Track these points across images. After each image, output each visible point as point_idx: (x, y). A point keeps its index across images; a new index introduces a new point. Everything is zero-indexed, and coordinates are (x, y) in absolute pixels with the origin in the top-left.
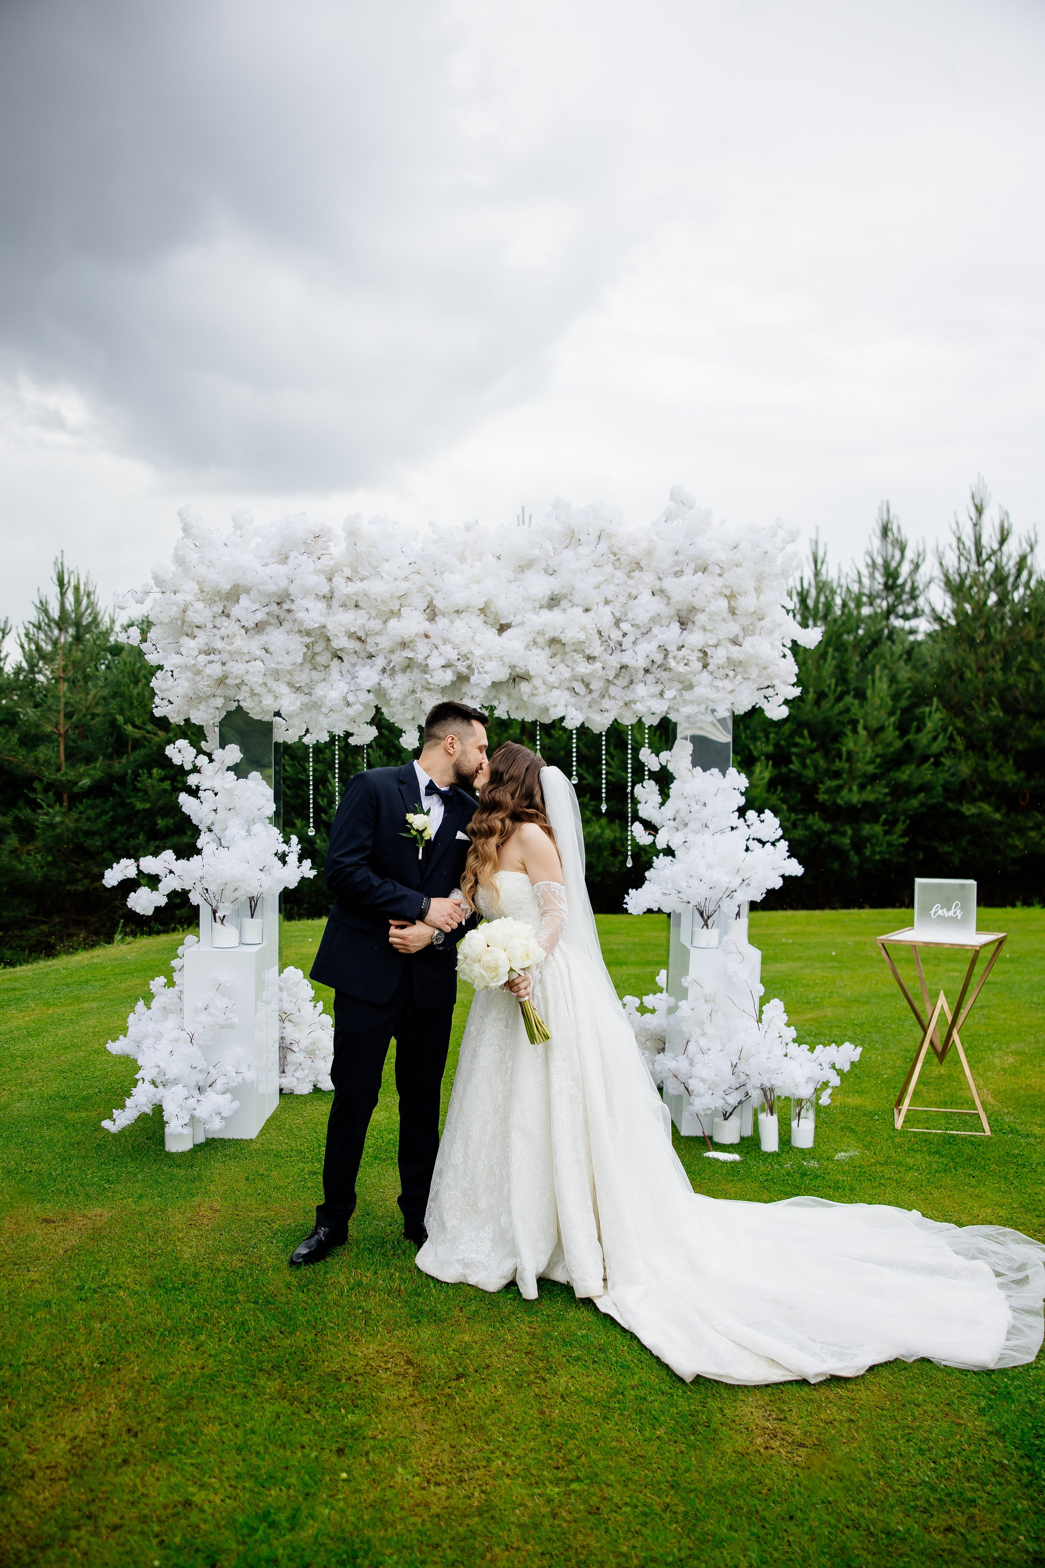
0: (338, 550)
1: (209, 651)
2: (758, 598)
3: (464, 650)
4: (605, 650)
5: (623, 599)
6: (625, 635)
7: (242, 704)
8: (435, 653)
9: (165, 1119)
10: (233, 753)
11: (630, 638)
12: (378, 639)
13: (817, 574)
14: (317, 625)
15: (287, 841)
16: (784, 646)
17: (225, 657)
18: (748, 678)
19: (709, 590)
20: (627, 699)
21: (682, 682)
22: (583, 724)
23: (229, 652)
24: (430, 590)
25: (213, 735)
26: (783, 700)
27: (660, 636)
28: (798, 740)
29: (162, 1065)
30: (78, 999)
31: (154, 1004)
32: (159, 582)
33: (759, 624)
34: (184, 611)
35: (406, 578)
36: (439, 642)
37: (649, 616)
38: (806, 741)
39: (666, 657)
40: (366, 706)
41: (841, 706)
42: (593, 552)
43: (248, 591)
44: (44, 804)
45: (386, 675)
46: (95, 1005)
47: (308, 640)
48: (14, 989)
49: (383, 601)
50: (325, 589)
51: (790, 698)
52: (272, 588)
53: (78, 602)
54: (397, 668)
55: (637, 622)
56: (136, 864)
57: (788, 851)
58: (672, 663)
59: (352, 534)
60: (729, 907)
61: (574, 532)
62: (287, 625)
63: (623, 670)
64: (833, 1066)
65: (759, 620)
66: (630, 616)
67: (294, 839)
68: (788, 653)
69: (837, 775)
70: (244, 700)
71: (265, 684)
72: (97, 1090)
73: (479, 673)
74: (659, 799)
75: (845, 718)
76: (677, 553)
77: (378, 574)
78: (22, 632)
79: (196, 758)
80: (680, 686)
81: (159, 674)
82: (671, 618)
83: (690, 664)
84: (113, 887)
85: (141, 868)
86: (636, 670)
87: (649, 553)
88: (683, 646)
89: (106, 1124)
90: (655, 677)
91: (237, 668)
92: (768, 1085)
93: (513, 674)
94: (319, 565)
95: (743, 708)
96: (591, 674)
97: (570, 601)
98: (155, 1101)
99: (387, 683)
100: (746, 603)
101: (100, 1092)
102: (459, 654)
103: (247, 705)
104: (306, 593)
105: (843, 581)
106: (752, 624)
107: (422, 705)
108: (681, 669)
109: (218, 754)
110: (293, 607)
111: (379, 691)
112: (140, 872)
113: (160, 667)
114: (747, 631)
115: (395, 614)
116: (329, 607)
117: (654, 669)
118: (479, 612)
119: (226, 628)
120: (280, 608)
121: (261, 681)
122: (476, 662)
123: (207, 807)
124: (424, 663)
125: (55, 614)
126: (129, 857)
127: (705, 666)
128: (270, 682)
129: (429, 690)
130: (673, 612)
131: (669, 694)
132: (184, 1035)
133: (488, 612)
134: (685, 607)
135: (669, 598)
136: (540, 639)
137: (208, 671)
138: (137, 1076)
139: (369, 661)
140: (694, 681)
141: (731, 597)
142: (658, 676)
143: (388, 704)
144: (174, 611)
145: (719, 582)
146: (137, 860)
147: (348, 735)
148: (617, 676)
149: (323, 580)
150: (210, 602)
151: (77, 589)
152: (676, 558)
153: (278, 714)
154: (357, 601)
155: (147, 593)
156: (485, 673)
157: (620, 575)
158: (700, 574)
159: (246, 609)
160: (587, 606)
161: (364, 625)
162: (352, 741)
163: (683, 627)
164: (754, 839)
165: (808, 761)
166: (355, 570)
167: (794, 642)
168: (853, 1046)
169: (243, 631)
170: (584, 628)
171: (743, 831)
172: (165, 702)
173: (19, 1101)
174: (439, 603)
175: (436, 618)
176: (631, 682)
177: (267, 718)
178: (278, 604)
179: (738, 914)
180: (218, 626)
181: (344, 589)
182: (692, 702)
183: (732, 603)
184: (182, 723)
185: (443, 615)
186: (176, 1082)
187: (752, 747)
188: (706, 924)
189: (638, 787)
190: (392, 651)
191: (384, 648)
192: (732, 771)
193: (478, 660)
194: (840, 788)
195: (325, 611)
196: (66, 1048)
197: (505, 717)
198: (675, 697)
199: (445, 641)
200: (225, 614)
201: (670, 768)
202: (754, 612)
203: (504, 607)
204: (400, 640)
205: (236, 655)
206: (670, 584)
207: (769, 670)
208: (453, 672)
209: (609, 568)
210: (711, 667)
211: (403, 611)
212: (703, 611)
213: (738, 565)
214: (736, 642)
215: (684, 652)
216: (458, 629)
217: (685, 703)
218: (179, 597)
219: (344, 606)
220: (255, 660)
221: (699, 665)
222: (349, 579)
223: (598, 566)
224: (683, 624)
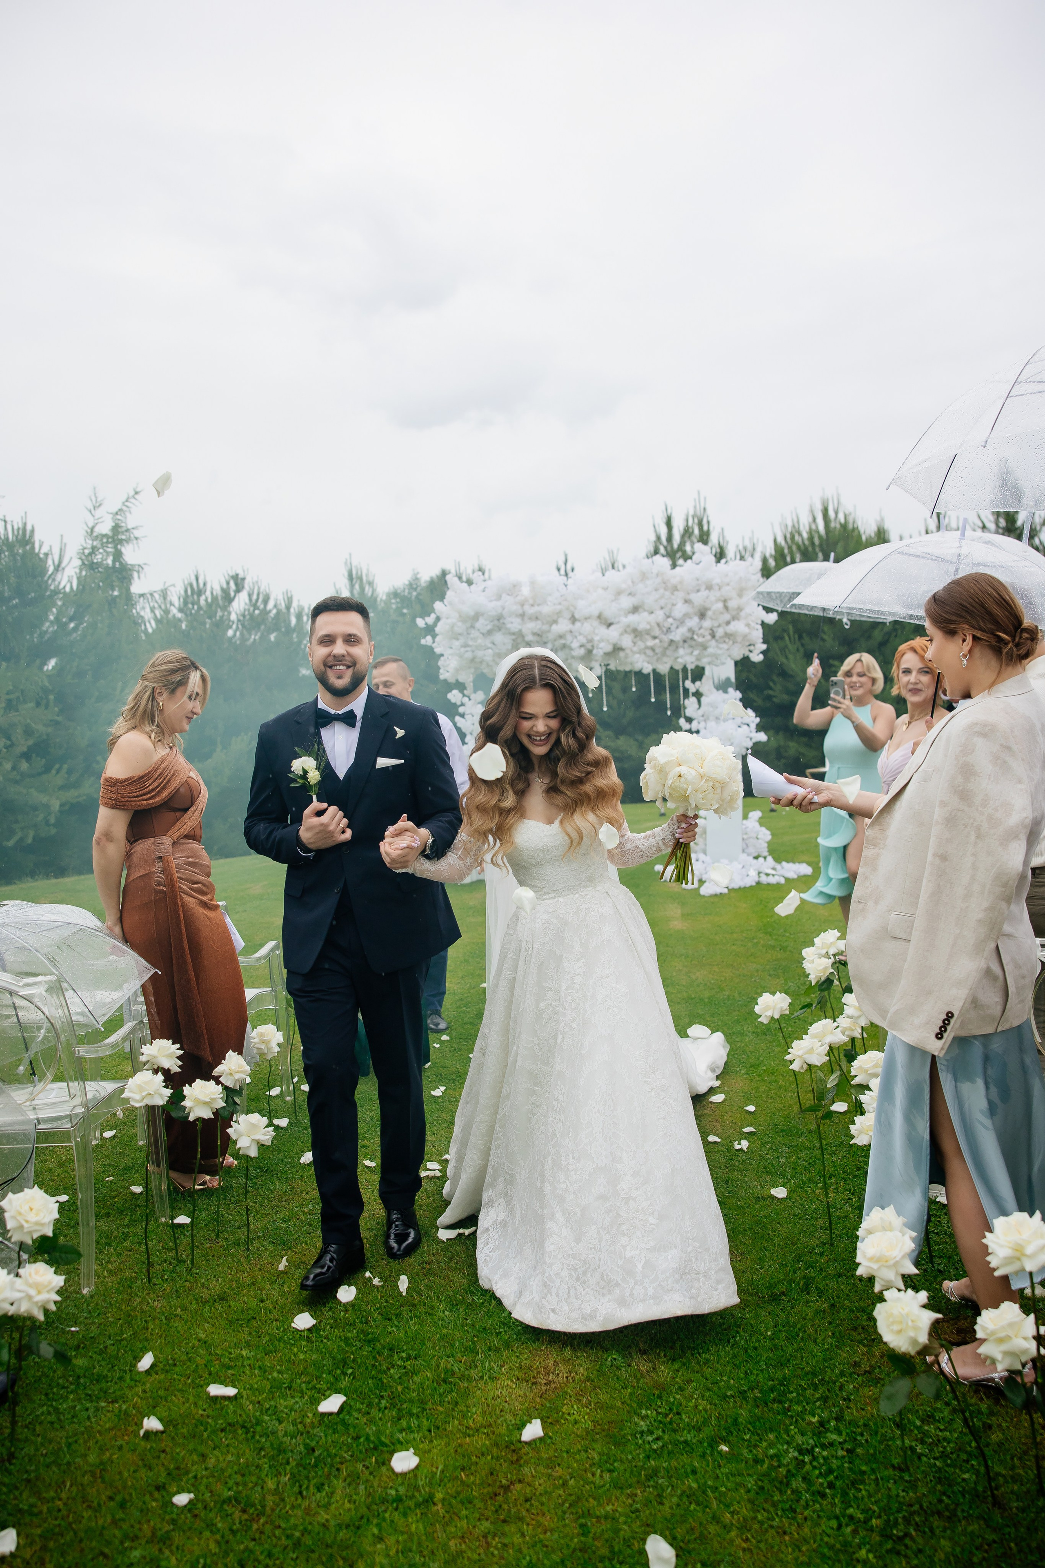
0: (526, 591)
1: (466, 645)
2: (739, 600)
3: (589, 638)
4: (662, 633)
5: (669, 606)
6: (670, 625)
8: (575, 640)
11: (674, 626)
16: (756, 624)
17: (474, 648)
18: (739, 642)
19: (713, 598)
20: (677, 656)
21: (702, 646)
22: (654, 671)
23: (476, 646)
24: (572, 608)
26: (759, 651)
27: (690, 624)
33: (741, 614)
34: (453, 627)
35: (560, 604)
36: (577, 634)
37: (683, 614)
39: (693, 634)
43: (483, 615)
47: (514, 637)
49: (549, 616)
50: (521, 612)
51: (762, 650)
52: (494, 613)
55: (677, 617)
57: (759, 728)
58: (695, 637)
59: (533, 583)
63: (672, 642)
65: (743, 611)
66: (674, 614)
68: (760, 627)
74: (697, 706)
77: (546, 602)
80: (702, 648)
81: (442, 658)
82: (695, 614)
83: (706, 637)
86: (678, 642)
88: (702, 628)
90: (689, 645)
91: (480, 654)
93: (616, 648)
94: (517, 599)
95: (739, 657)
96: (655, 645)
97: (644, 608)
100: (732, 604)
102: (587, 640)
104: (511, 614)
106: (737, 614)
108: (700, 640)
109: (473, 696)
110: (505, 621)
113: (442, 655)
114: (735, 618)
115: (555, 622)
116: (523, 620)
117: (687, 641)
118: (596, 618)
119: (473, 634)
120: (499, 623)
122: (595, 643)
127: (713, 636)
130: (695, 611)
131: (698, 653)
133: (601, 618)
134: (702, 608)
135: (693, 604)
136: (628, 630)
137: (466, 655)
140: (709, 645)
141: (725, 601)
144: (448, 628)
145: (719, 594)
148: (669, 645)
149: (519, 607)
151: (361, 578)
154: (536, 617)
156: (602, 648)
157: (667, 593)
159: (483, 624)
160: (652, 610)
163: (702, 618)
166: (535, 600)
167: (762, 622)
169: (482, 635)
170: (649, 623)
171: (739, 719)
172: (446, 672)
174: (577, 616)
175: (576, 623)
176: (677, 647)
178: (498, 620)
180: (469, 633)
181: (530, 611)
182: (708, 656)
183: (726, 604)
184: (455, 682)
185: (579, 620)
189: (686, 701)
190: (555, 640)
192: (733, 690)
195: (521, 622)
199: (580, 634)
200: (473, 627)
201: (701, 690)
202: (738, 607)
203: (608, 614)
205: (479, 647)
207: (749, 637)
208: (586, 649)
209: (662, 591)
210: (717, 637)
211: (560, 620)
212: (709, 609)
213: (728, 585)
214: (728, 623)
215: (702, 631)
216: (587, 627)
217: (705, 657)
218: (449, 621)
219: (530, 619)
220: (488, 648)
221: (709, 637)
222: (532, 605)
223: (656, 590)
224: (702, 615)
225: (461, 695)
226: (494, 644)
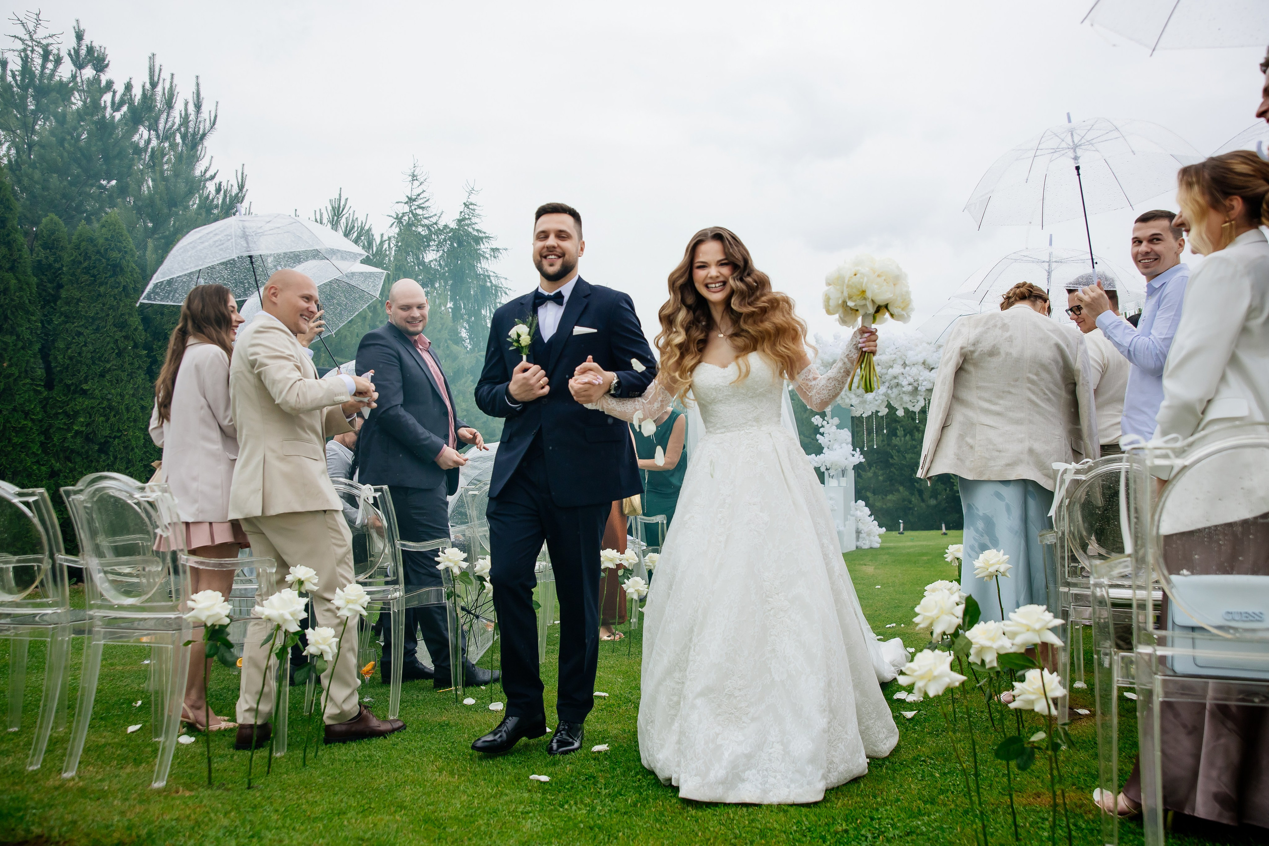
10: (836, 421)
15: (854, 450)
24: (904, 357)
67: (858, 449)
77: (884, 353)
109: (830, 421)
118: (923, 364)
123: (826, 440)
133: (926, 364)
147: (877, 412)
162: (880, 414)
174: (907, 362)
175: (906, 367)
185: (909, 366)
203: (931, 361)
211: (895, 366)
216: (914, 371)
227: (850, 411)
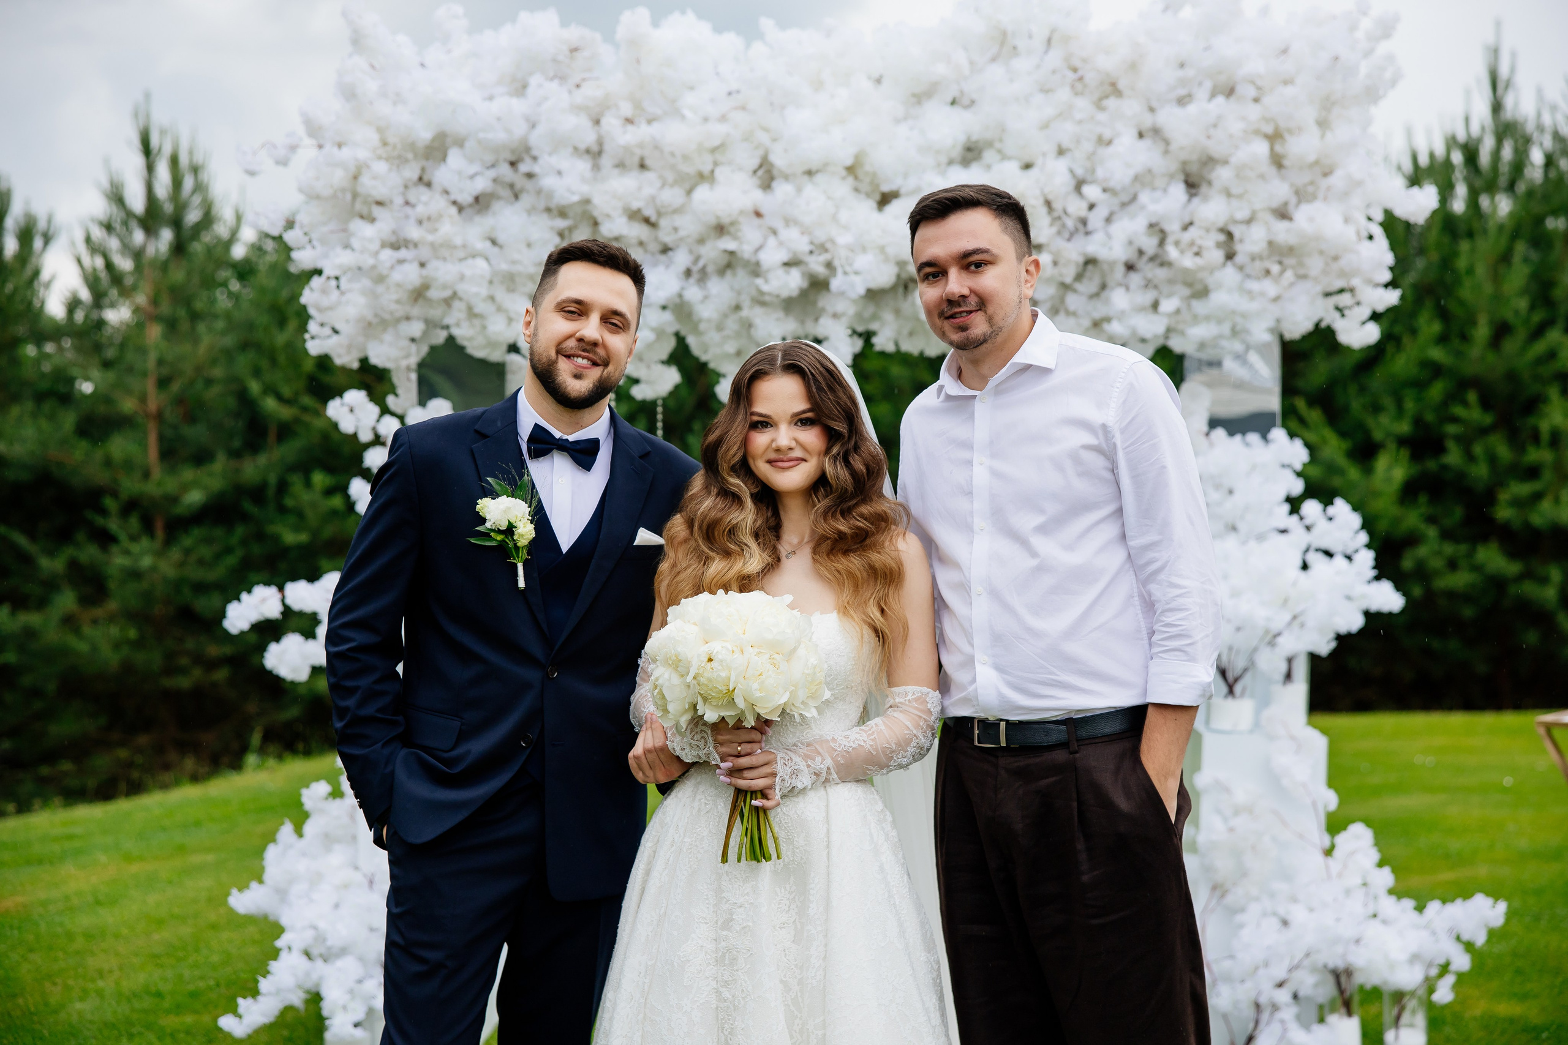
0: (609, 72)
1: (397, 244)
2: (1323, 136)
3: (821, 236)
4: (1059, 233)
5: (1088, 146)
6: (1092, 207)
7: (456, 332)
8: (772, 241)
9: (325, 1013)
11: (1101, 212)
12: (679, 221)
13: (1497, 107)
14: (575, 198)
16: (1370, 219)
17: (424, 253)
18: (1303, 277)
19: (1236, 127)
20: (1097, 315)
21: (1189, 284)
23: (433, 245)
24: (764, 138)
25: (407, 386)
26: (1366, 313)
27: (1152, 207)
28: (1458, 410)
29: (322, 925)
30: (181, 850)
31: (309, 828)
32: (314, 130)
33: (1324, 183)
34: (356, 178)
35: (723, 119)
36: (779, 225)
37: (1131, 173)
38: (1472, 413)
39: (1162, 243)
40: (660, 333)
41: (1539, 348)
42: (1038, 67)
43: (460, 143)
44: (123, 537)
45: (692, 280)
46: (210, 858)
47: (562, 224)
48: (70, 837)
49: (686, 158)
50: (589, 138)
51: (1381, 308)
52: (499, 136)
53: (177, 183)
54: (710, 269)
55: (1112, 184)
56: (278, 596)
57: (1374, 568)
58: (1172, 252)
60: (1271, 663)
61: (1004, 34)
62: (526, 200)
63: (1090, 267)
64: (1458, 938)
65: (1326, 175)
66: (1100, 173)
68: (1378, 231)
69: (1532, 473)
70: (458, 325)
71: (492, 298)
72: (212, 983)
73: (845, 273)
75: (1547, 370)
76: (1182, 65)
77: (674, 111)
78: (79, 237)
79: (378, 421)
80: (1186, 292)
81: (316, 281)
82: (1171, 177)
83: (1205, 253)
84: (242, 633)
85: (288, 601)
86: (1112, 264)
87: (1133, 67)
88: (1191, 224)
89: (227, 1022)
90: (1145, 278)
91: (444, 272)
92: (1340, 964)
93: (904, 276)
94: (580, 97)
95: (1299, 326)
97: (999, 151)
98: (309, 985)
99: (693, 293)
100: (1301, 146)
101: (218, 985)
102: (812, 243)
103: (464, 333)
104: (558, 143)
105: (1547, 120)
106: (1312, 183)
107: (753, 331)
108: (1188, 262)
110: (536, 169)
111: (680, 308)
112: (287, 611)
113: (319, 272)
114: (1302, 195)
115: (705, 178)
116: (596, 167)
117: (1142, 264)
118: (844, 173)
119: (426, 204)
120: (516, 170)
121: (484, 291)
122: (840, 257)
124: (753, 260)
125: (137, 203)
126: (267, 583)
127: (1230, 256)
128: (501, 295)
129: (763, 304)
130: (1174, 166)
131: (1168, 305)
132: (358, 877)
133: (860, 173)
134: (1194, 157)
135: (1167, 142)
137: (397, 276)
138: (280, 943)
139: (663, 258)
140: (1211, 281)
141: (1275, 137)
142: (1150, 275)
143: (696, 330)
144: (339, 177)
145: (1254, 112)
146: (281, 589)
147: (632, 381)
148: (1079, 277)
149: (585, 122)
150: (398, 160)
151: (174, 161)
152: (1180, 73)
153: (513, 348)
154: (642, 159)
155: (293, 148)
156: (856, 273)
157: (1083, 105)
158: (1220, 100)
159: (460, 173)
160: (1027, 159)
161: (653, 199)
162: (639, 393)
163: (1193, 191)
164: (1317, 550)
165: (1478, 449)
166: (638, 105)
167: (1388, 214)
168: (1489, 901)
169: (453, 210)
171: (1299, 538)
172: (327, 331)
173: (82, 999)
174: (778, 160)
175: (774, 184)
176: (1103, 287)
177: (496, 355)
178: (513, 164)
179: (1288, 676)
180: (412, 199)
181: (620, 137)
182: (1208, 318)
183: (1278, 148)
184: (355, 365)
185: (786, 178)
186: (343, 952)
187: (1370, 422)
188: (1231, 692)
190: (701, 241)
191: (688, 236)
192: (1278, 434)
193: (843, 253)
194: (1537, 497)
195: (588, 174)
196: (160, 923)
197: (890, 348)
198: (1178, 312)
199: (788, 221)
200: (424, 181)
202: (1316, 163)
203: (886, 163)
204: (713, 221)
205: (442, 250)
206: (1171, 118)
207: (1343, 263)
208: (803, 274)
209: (1064, 95)
210: (1239, 259)
211: (718, 172)
212: (1225, 162)
213: (1287, 82)
214: (1283, 214)
215: (1192, 232)
216: (811, 201)
217: (1196, 319)
218: (346, 153)
219: (621, 165)
220: (474, 256)
221: (1218, 255)
222: (629, 121)
223: (1046, 91)
224: (1192, 185)
225: (375, 410)
226: (494, 242)
227: (498, 371)
